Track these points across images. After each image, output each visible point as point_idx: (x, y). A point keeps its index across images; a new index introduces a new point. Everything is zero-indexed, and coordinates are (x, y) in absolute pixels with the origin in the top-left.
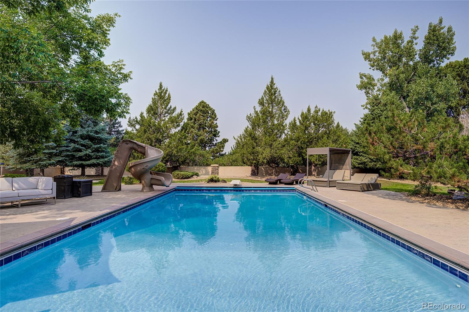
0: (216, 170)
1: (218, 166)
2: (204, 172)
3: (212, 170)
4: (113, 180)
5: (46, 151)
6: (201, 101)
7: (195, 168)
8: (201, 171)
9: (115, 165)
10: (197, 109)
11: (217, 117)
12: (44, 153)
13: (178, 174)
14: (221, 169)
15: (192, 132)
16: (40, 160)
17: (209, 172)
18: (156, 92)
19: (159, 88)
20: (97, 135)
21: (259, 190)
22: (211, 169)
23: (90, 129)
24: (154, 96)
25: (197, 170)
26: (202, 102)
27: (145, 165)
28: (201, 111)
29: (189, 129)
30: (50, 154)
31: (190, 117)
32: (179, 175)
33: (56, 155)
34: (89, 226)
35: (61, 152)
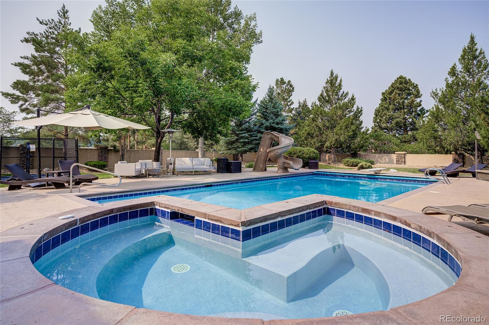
0: (402, 158)
1: (405, 154)
2: (387, 160)
3: (396, 159)
4: (260, 162)
5: (241, 141)
6: (398, 77)
7: (377, 156)
8: (384, 159)
9: (260, 151)
10: (393, 87)
11: (421, 94)
12: (241, 142)
13: (347, 162)
14: (409, 157)
15: (385, 114)
16: (238, 147)
17: (393, 160)
18: (327, 80)
19: (330, 75)
20: (278, 126)
21: (396, 179)
22: (396, 157)
23: (271, 121)
24: (326, 84)
25: (379, 157)
26: (401, 77)
27: (276, 151)
28: (398, 88)
29: (381, 111)
30: (244, 142)
31: (385, 98)
32: (349, 162)
33: (248, 143)
34: (211, 186)
35: (252, 141)
